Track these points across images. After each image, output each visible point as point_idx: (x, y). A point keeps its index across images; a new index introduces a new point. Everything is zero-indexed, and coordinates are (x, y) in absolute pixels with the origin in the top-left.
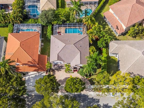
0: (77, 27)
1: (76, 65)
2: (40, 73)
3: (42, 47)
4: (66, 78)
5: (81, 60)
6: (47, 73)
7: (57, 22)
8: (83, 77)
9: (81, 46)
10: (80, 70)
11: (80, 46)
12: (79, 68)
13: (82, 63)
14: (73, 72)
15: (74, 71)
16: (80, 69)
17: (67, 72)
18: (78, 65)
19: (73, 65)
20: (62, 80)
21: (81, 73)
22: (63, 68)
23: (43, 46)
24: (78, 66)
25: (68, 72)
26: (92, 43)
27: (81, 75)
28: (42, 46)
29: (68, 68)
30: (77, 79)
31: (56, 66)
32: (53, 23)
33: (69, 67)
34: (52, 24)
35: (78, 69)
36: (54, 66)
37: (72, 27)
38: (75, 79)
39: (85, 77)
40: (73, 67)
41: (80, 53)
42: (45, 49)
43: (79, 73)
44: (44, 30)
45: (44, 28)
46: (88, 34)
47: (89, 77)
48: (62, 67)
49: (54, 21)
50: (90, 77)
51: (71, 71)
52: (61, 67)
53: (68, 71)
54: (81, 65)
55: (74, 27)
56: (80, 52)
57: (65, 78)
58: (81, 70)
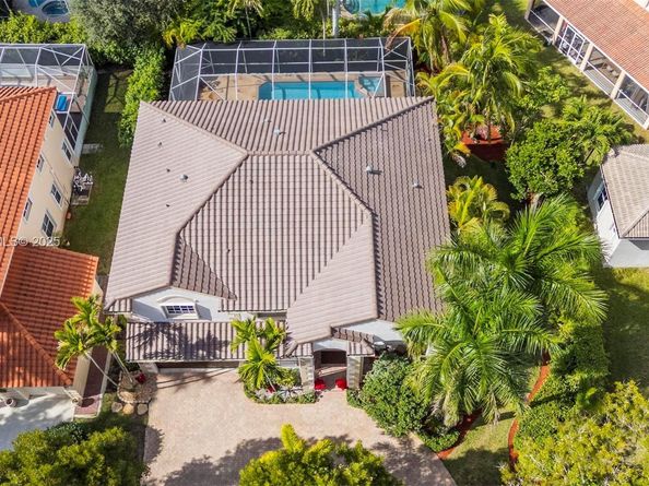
0: (346, 75)
1: (333, 330)
2: (32, 402)
3: (81, 198)
4: (252, 449)
5: (385, 281)
6: (85, 403)
7: (198, 23)
8: (394, 442)
9: (379, 173)
10: (370, 376)
11: (373, 172)
12: (367, 351)
13: (387, 306)
14: (315, 397)
15: (320, 383)
16: (368, 363)
17: (262, 392)
18: (357, 329)
19: (307, 324)
20: (215, 461)
21: (381, 405)
22: (222, 355)
23: (85, 193)
24: (354, 338)
25: (270, 395)
26: (462, 161)
27: (384, 419)
28: (76, 191)
29: (258, 358)
30: (348, 462)
31: (161, 343)
32: (168, 37)
33: (268, 348)
34: (163, 43)
35: (352, 370)
36: (149, 336)
37: (309, 76)
38: (328, 463)
39: (413, 435)
40: (307, 351)
41: (374, 226)
42: (100, 215)
43: (360, 403)
44: (111, 91)
45: (112, 81)
46: (430, 93)
47: (454, 439)
48: (211, 344)
49: (174, 17)
50: (457, 444)
51: (298, 382)
52: (201, 344)
53: (268, 381)
54: (379, 323)
55: (324, 76)
56: (374, 215)
57: (239, 449)
58: (381, 372)
